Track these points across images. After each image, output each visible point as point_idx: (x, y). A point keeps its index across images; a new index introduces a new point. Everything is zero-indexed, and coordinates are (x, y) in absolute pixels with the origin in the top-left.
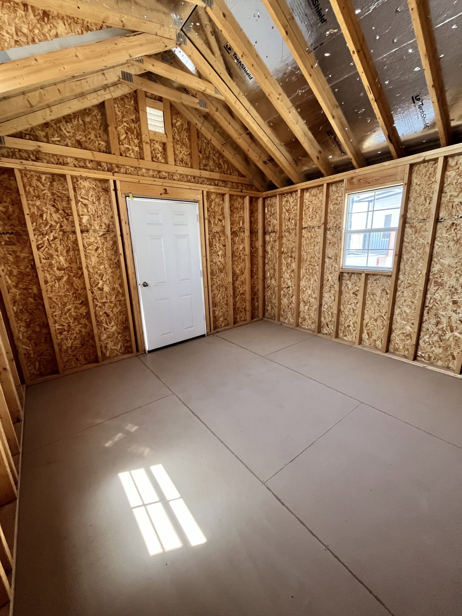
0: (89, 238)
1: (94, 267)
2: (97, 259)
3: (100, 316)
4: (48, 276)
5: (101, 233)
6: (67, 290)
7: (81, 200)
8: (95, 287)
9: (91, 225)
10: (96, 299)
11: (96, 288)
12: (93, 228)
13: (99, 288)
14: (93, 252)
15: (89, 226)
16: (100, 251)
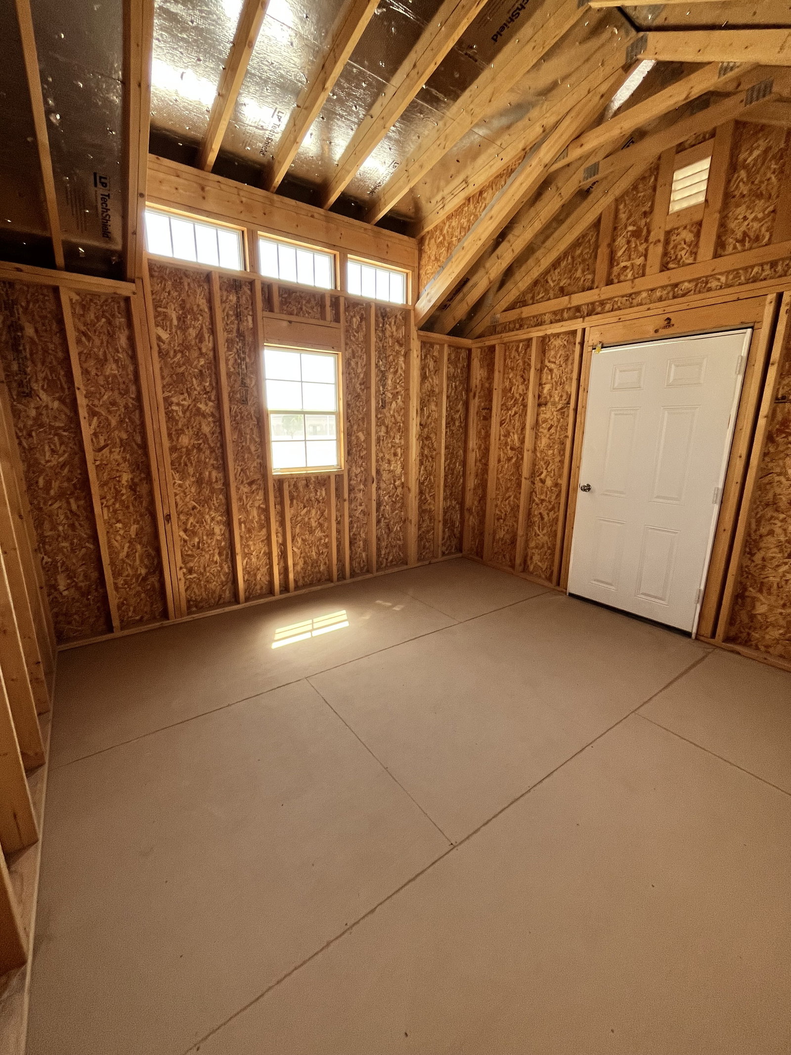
0: (545, 413)
1: (542, 452)
2: (548, 441)
3: (535, 516)
4: (502, 455)
5: (559, 406)
6: (512, 474)
7: (548, 364)
8: (538, 476)
9: (551, 396)
10: (536, 493)
11: (538, 478)
12: (552, 399)
13: (541, 479)
14: (545, 431)
15: (548, 397)
16: (552, 430)
